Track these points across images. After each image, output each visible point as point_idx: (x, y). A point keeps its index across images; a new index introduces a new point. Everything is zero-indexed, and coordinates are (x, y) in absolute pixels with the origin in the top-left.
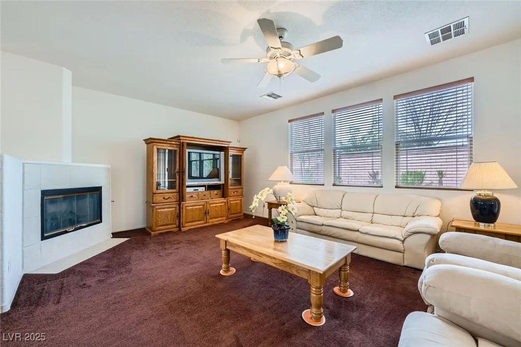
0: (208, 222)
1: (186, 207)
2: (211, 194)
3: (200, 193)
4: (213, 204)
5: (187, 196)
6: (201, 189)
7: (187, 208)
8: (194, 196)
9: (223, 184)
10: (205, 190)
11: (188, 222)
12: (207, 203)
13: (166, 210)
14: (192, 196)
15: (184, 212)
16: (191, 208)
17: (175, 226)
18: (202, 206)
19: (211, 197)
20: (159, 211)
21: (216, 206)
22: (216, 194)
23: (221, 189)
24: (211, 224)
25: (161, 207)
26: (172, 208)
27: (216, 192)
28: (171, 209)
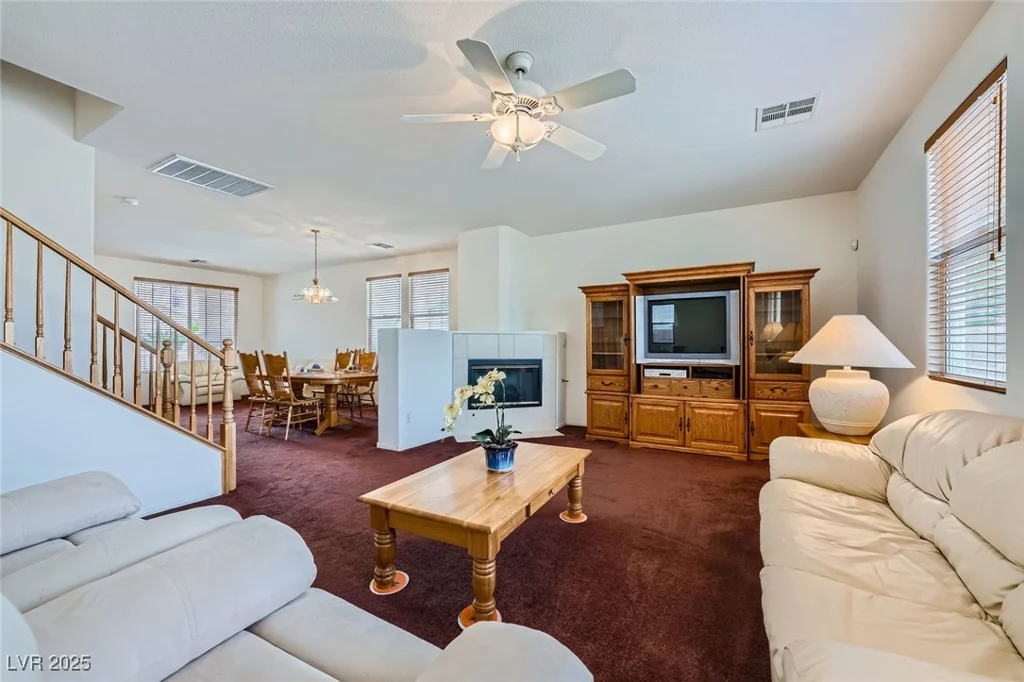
0: (687, 443)
1: (638, 404)
2: (700, 385)
3: (674, 382)
4: (700, 408)
5: (645, 384)
6: (675, 374)
7: (641, 406)
8: (660, 386)
9: (737, 367)
10: (688, 376)
11: (642, 434)
12: (684, 404)
13: (606, 403)
14: (656, 386)
15: (635, 412)
16: (649, 407)
17: (621, 434)
18: (673, 409)
19: (701, 392)
20: (596, 402)
21: (708, 415)
22: (717, 389)
23: (731, 378)
24: (695, 451)
25: (599, 397)
26: (618, 401)
27: (715, 383)
28: (615, 404)
